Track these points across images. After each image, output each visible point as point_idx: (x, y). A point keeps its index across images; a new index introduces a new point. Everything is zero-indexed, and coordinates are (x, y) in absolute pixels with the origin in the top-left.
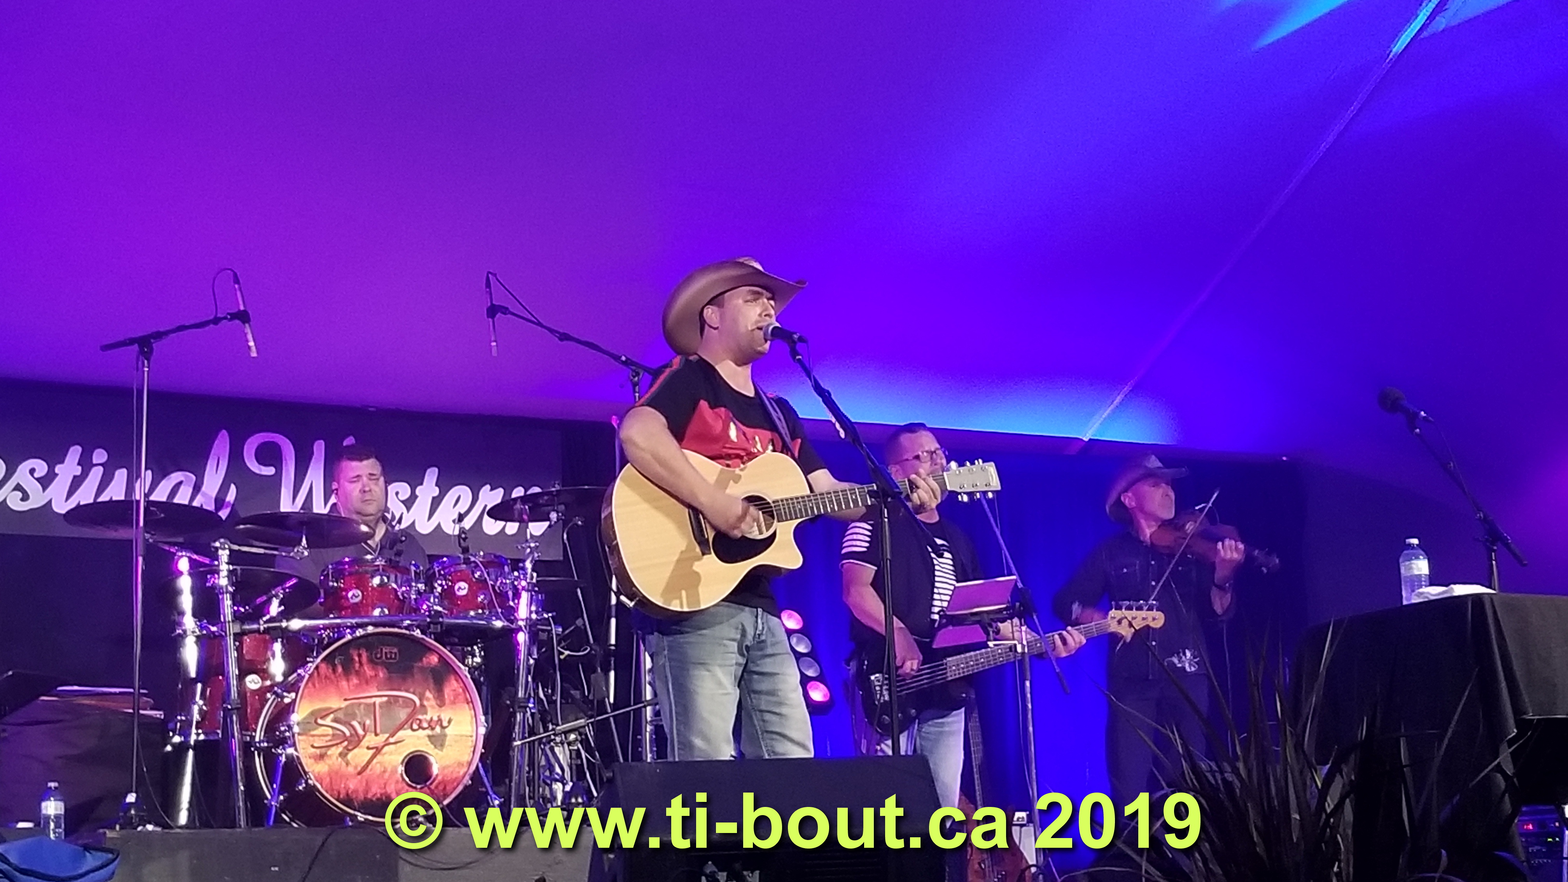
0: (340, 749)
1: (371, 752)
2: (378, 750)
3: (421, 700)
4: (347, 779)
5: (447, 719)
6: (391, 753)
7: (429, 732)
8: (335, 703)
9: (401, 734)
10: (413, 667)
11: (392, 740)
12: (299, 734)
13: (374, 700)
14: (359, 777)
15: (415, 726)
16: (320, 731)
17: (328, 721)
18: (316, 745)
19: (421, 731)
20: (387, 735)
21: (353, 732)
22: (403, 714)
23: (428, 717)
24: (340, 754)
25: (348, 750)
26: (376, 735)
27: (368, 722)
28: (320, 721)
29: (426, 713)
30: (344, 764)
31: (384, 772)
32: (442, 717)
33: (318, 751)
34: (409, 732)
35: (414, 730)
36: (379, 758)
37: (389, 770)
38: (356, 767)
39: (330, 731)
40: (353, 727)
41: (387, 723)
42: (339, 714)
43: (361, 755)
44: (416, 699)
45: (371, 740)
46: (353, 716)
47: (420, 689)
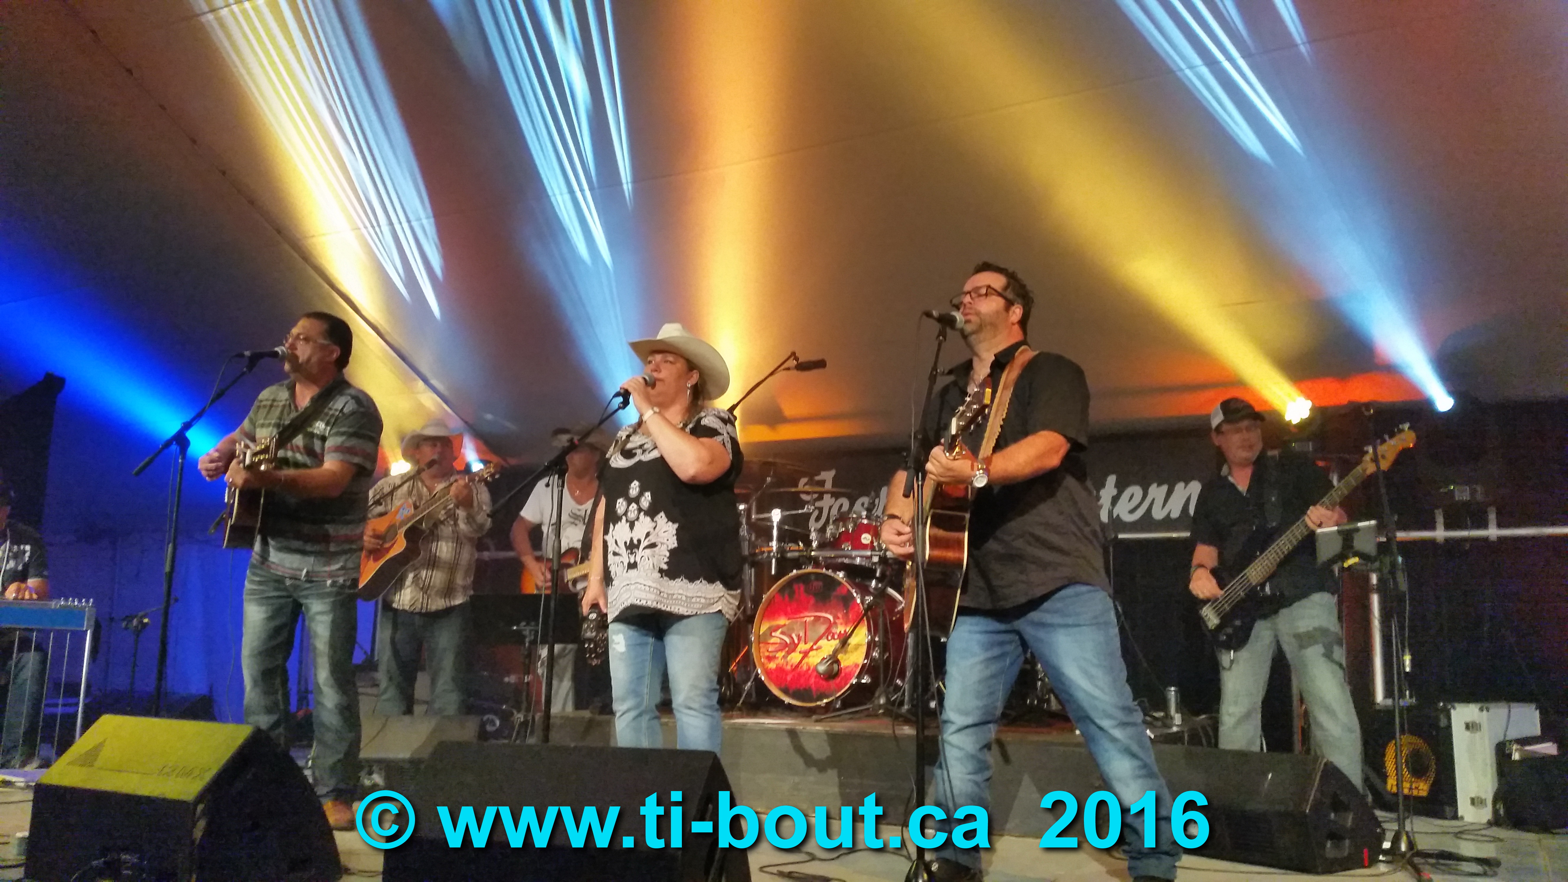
0: (783, 653)
1: (802, 655)
2: (806, 654)
3: (834, 618)
4: (787, 675)
6: (813, 657)
8: (782, 621)
9: (820, 643)
10: (831, 597)
11: (815, 647)
12: (761, 643)
13: (805, 619)
14: (793, 673)
15: (830, 638)
16: (773, 640)
17: (778, 634)
18: (770, 650)
19: (833, 640)
20: (812, 644)
21: (792, 642)
22: (822, 629)
23: (838, 632)
24: (783, 656)
25: (790, 653)
26: (806, 643)
28: (773, 634)
29: (837, 628)
30: (785, 664)
31: (809, 669)
33: (771, 655)
34: (826, 640)
35: (829, 640)
36: (806, 660)
37: (812, 668)
38: (792, 666)
39: (778, 641)
40: (792, 638)
41: (813, 635)
42: (784, 629)
43: (795, 657)
44: (831, 618)
45: (802, 647)
46: (793, 630)
47: (834, 611)
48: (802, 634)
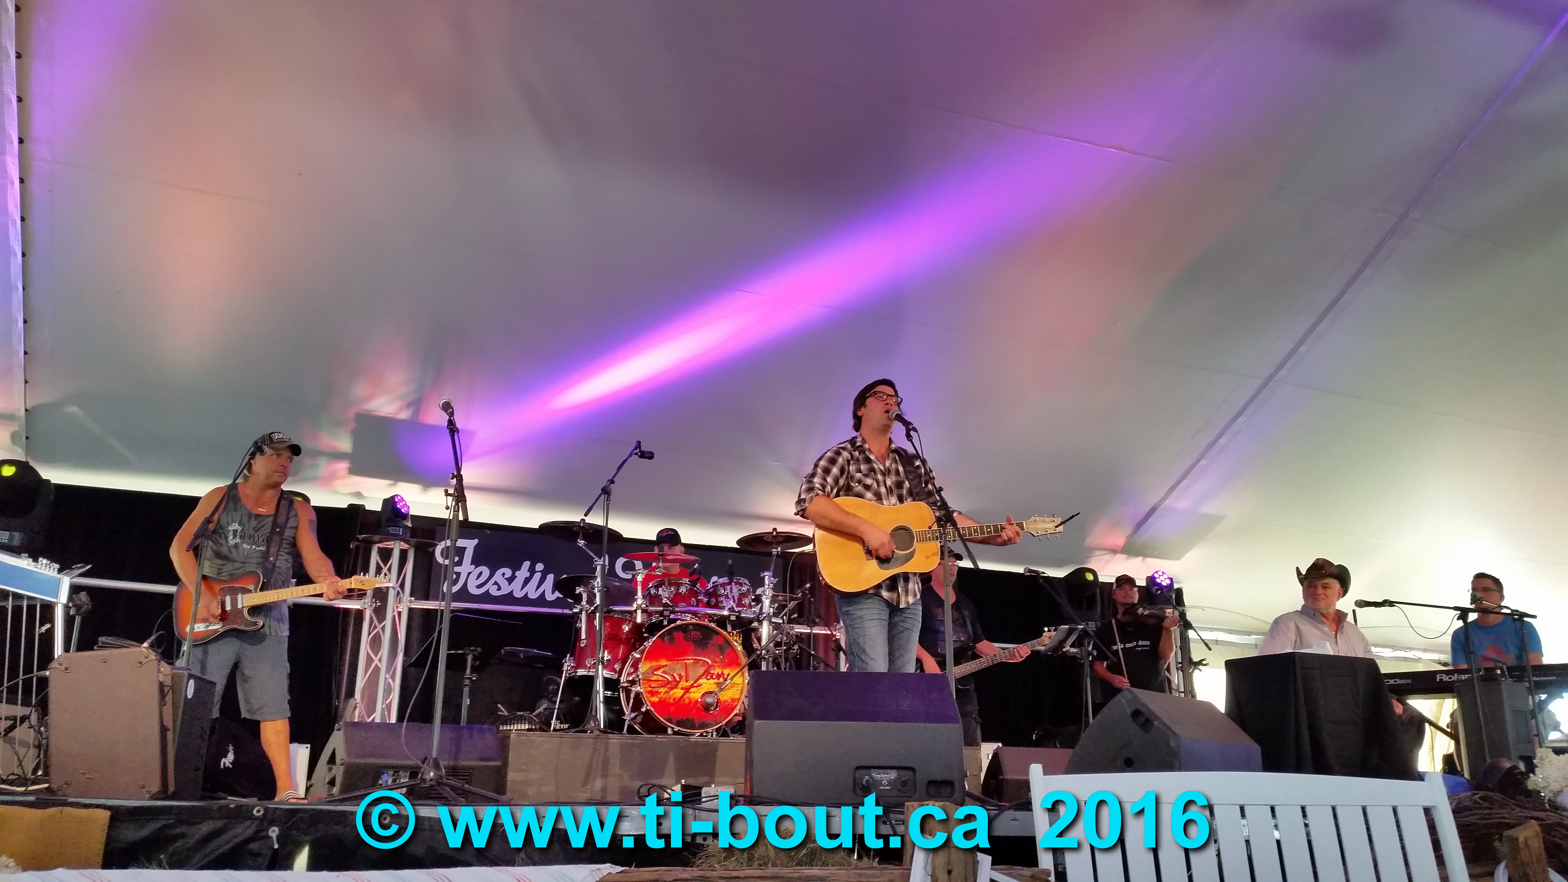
0: (666, 689)
1: (683, 691)
2: (687, 690)
3: (712, 661)
4: (671, 706)
5: (727, 674)
6: (694, 692)
7: (716, 681)
8: (663, 662)
9: (700, 681)
10: (708, 643)
11: (695, 685)
12: (643, 680)
13: (686, 661)
14: (676, 705)
15: (709, 677)
16: (655, 678)
17: (659, 672)
18: (652, 686)
19: (711, 680)
20: (693, 682)
21: (673, 679)
22: (702, 670)
23: (716, 672)
24: (666, 692)
25: (671, 689)
26: (687, 681)
27: (682, 674)
28: (655, 673)
29: (715, 670)
30: (668, 698)
31: (691, 702)
32: (724, 672)
33: (653, 690)
34: (705, 679)
35: (708, 680)
36: (687, 695)
37: (693, 701)
38: (674, 700)
39: (661, 678)
40: (674, 676)
41: (693, 675)
42: (666, 669)
43: (678, 693)
44: (709, 661)
45: (683, 684)
46: (674, 670)
47: (712, 656)
48: (683, 674)
